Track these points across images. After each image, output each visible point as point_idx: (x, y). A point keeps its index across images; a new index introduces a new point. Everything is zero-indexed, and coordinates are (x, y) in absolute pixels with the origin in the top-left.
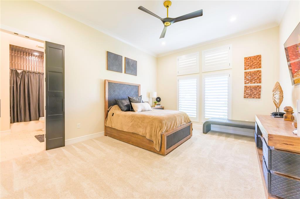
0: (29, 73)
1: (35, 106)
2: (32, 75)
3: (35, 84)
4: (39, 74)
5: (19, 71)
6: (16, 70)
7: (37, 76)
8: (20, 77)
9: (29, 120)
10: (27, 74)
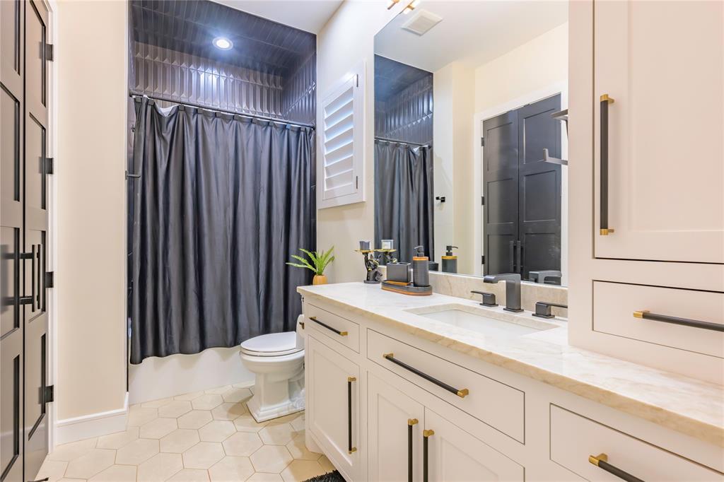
0: (200, 116)
1: (218, 273)
2: (209, 129)
3: (221, 174)
4: (235, 122)
5: (166, 110)
6: (154, 106)
7: (229, 128)
8: (168, 138)
9: (198, 346)
10: (193, 122)
